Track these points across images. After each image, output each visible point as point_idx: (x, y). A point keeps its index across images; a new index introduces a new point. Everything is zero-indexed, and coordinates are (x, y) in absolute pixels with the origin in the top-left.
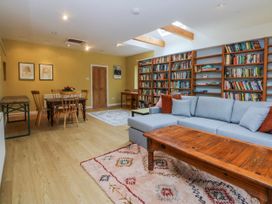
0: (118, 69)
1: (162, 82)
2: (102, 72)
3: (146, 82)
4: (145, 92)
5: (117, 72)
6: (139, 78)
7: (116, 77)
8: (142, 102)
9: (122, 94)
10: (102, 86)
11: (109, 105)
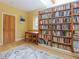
0: (23, 18)
1: (61, 25)
2: (12, 18)
3: (45, 25)
4: (45, 32)
5: (22, 20)
6: (39, 22)
7: (22, 22)
8: (42, 39)
9: (26, 33)
10: (12, 28)
11: (16, 40)
